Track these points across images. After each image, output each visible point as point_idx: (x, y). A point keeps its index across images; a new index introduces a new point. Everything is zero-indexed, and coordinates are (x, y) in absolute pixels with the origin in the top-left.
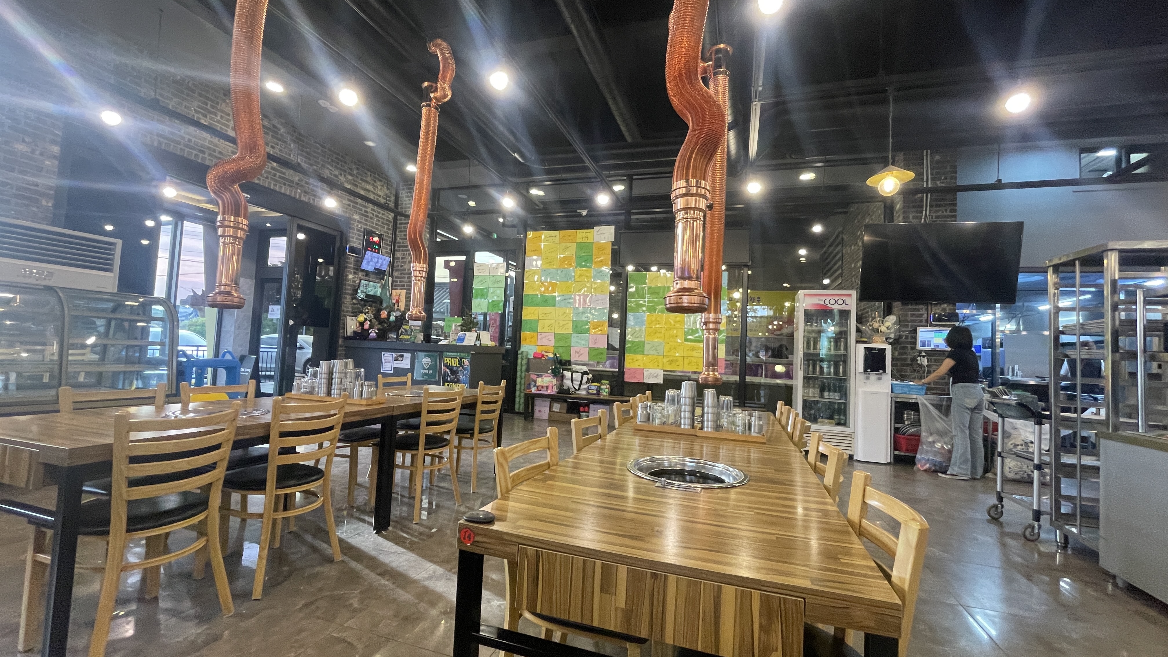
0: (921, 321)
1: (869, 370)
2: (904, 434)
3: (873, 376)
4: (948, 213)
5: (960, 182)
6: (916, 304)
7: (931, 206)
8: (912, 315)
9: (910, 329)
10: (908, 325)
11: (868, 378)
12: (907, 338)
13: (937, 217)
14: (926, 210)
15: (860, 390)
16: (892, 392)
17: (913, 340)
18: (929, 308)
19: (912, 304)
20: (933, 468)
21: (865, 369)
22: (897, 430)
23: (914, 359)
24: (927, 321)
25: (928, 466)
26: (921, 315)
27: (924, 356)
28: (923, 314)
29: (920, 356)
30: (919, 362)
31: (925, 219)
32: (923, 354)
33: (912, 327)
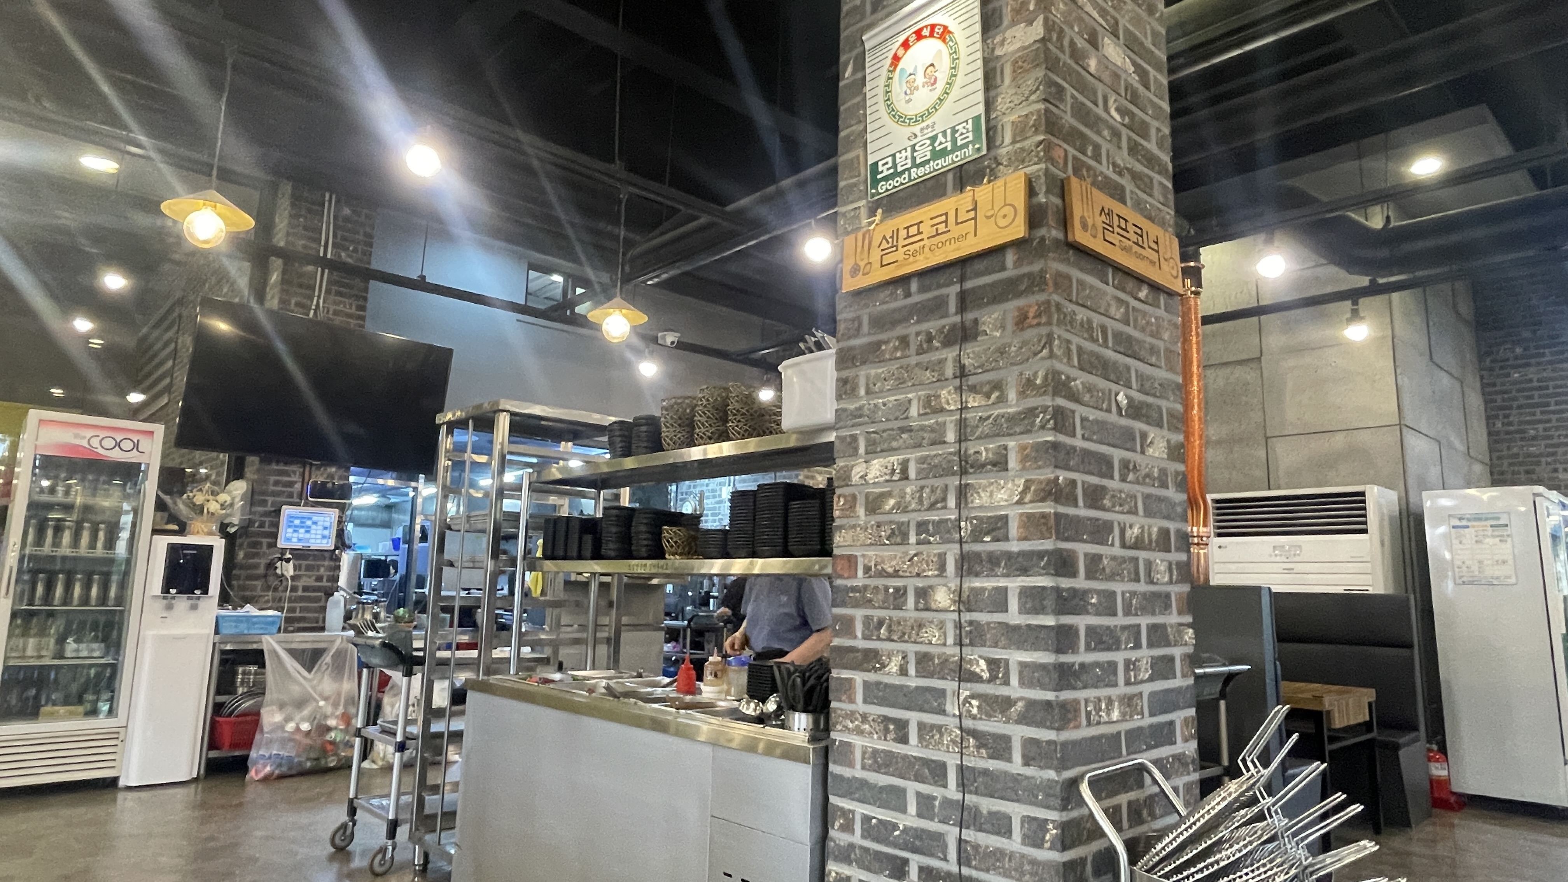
0: (291, 495)
1: (173, 591)
2: (230, 715)
3: (182, 602)
4: (353, 310)
5: (376, 265)
6: (286, 464)
7: (328, 292)
8: (276, 483)
9: (269, 508)
10: (265, 501)
11: (169, 607)
12: (262, 525)
13: (336, 313)
14: (319, 297)
15: (149, 634)
16: (217, 632)
17: (273, 530)
18: (307, 473)
19: (278, 463)
20: (277, 772)
21: (166, 590)
22: (218, 708)
23: (271, 566)
24: (300, 496)
25: (268, 769)
26: (291, 484)
27: (288, 560)
28: (296, 482)
29: (281, 559)
30: (279, 571)
31: (315, 311)
32: (288, 556)
33: (273, 504)
